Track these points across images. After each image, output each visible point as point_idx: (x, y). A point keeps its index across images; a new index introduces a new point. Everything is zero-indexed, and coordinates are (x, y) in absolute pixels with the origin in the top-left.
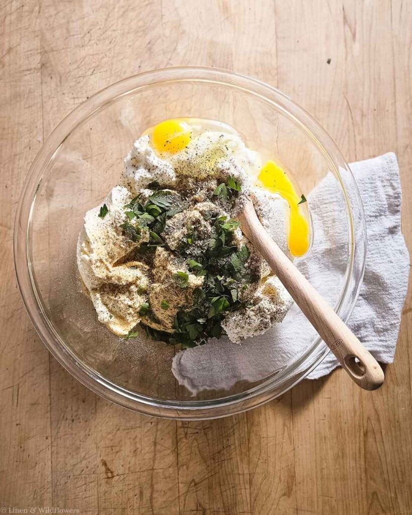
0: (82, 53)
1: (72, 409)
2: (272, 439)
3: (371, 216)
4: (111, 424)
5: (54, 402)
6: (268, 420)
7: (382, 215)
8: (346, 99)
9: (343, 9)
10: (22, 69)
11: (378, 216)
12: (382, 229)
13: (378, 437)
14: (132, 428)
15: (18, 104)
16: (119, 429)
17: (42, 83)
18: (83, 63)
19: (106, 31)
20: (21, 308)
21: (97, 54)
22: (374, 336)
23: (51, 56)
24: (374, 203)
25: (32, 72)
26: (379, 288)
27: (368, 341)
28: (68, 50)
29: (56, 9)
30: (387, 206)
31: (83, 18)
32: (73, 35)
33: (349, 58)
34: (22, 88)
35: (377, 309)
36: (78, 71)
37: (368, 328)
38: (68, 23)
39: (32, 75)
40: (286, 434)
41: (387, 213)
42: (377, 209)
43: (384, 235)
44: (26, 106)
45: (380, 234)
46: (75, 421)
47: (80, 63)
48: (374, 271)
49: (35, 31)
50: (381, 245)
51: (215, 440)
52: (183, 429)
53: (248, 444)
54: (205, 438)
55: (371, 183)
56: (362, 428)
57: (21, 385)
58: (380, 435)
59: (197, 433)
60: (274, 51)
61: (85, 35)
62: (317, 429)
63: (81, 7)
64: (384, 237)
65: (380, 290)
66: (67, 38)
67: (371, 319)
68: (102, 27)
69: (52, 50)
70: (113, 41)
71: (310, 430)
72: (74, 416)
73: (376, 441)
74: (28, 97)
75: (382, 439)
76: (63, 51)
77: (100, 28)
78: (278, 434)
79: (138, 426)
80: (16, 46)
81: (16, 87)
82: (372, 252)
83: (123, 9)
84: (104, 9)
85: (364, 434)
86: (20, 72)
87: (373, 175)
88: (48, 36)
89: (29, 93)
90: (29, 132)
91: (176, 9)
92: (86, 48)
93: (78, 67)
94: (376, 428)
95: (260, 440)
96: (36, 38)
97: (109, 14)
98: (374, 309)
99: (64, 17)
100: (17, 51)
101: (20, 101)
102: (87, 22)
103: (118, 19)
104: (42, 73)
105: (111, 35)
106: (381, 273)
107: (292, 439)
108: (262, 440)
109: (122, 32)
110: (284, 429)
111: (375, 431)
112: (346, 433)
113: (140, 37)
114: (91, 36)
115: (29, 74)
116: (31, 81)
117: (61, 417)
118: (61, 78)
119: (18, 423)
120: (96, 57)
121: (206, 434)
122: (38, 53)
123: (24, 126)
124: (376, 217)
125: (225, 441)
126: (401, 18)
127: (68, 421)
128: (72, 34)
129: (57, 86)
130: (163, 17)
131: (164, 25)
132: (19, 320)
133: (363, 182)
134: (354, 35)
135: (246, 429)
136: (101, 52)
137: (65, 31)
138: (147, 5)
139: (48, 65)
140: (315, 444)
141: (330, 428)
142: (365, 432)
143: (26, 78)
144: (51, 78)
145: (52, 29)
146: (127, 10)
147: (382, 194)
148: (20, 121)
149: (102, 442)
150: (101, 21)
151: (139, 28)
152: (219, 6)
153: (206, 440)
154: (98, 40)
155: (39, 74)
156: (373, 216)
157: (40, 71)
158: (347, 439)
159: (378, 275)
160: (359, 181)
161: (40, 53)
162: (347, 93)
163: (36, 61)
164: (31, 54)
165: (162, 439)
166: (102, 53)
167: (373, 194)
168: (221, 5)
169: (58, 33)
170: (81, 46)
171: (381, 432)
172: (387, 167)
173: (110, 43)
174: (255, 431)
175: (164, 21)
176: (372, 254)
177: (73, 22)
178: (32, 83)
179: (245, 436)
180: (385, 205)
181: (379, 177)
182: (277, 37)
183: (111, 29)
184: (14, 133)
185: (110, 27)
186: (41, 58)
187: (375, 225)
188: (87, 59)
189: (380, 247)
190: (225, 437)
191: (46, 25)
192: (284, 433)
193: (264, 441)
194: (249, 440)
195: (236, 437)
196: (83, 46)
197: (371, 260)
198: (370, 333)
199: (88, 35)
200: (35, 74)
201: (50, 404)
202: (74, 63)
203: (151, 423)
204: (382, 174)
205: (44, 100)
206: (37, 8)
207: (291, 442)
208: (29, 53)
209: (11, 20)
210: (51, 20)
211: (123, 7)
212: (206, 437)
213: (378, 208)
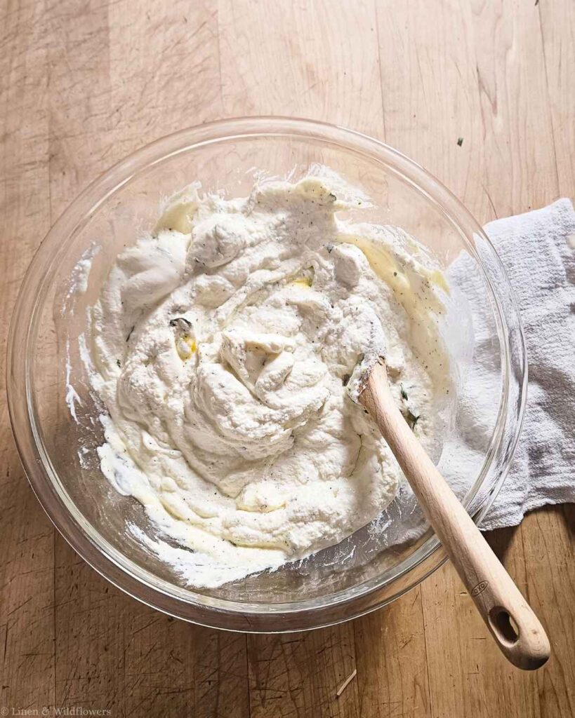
0: (108, 138)
1: (87, 662)
2: (396, 705)
3: (542, 288)
4: (147, 684)
5: (62, 651)
6: (389, 674)
7: (559, 286)
8: (487, 193)
9: (478, 70)
10: (22, 162)
11: (552, 288)
12: (561, 305)
13: (562, 698)
14: (179, 692)
15: (16, 211)
16: (159, 693)
17: (50, 181)
18: (109, 153)
19: (142, 109)
20: (14, 506)
21: (128, 140)
22: (563, 466)
23: (63, 143)
24: (546, 269)
25: (37, 165)
26: (565, 392)
27: (554, 473)
28: (89, 135)
29: (71, 80)
30: (564, 273)
31: (111, 91)
32: (96, 115)
33: (489, 137)
34: (22, 189)
35: (565, 425)
36: (102, 164)
37: (552, 453)
38: (88, 98)
39: (36, 170)
40: (419, 697)
41: (566, 283)
42: (551, 278)
43: (564, 315)
44: (27, 214)
45: (559, 314)
46: (92, 681)
47: (104, 152)
48: (554, 367)
49: (42, 111)
50: (562, 330)
51: (308, 708)
52: (258, 692)
53: (360, 713)
54: (293, 705)
55: (539, 241)
56: (535, 686)
57: (11, 624)
58: (565, 697)
59: (281, 697)
60: (380, 130)
61: (113, 113)
62: (467, 688)
63: (108, 77)
64: (564, 317)
65: (566, 395)
66: (87, 119)
67: (557, 439)
68: (136, 103)
69: (66, 136)
70: (152, 122)
71: (455, 690)
72: (90, 673)
73: (558, 706)
74: (30, 200)
75: (569, 703)
76: (80, 137)
77: (133, 104)
78: (406, 697)
79: (189, 687)
80: (15, 132)
81: (13, 188)
82: (550, 340)
83: (166, 78)
84: (140, 79)
85: (540, 696)
86: (19, 167)
87: (540, 229)
88: (60, 116)
89: (32, 195)
90: (30, 250)
91: (241, 76)
92: (114, 131)
93: (103, 158)
94: (558, 685)
95: (378, 708)
96: (43, 120)
97: (146, 85)
98: (560, 425)
99: (83, 90)
100: (15, 138)
101: (19, 206)
102: (114, 97)
103: (159, 91)
104: (50, 168)
105: (150, 113)
106: (566, 370)
107: (429, 706)
108: (382, 707)
109: (165, 108)
110: (415, 689)
111: (557, 690)
112: (512, 693)
113: (191, 115)
114: (121, 116)
115: (32, 169)
116: (34, 178)
117: (72, 676)
118: (77, 172)
119: (5, 685)
120: (127, 143)
121: (293, 699)
122: (45, 140)
123: (24, 242)
124: (550, 289)
125: (324, 710)
126: (559, 80)
127: (81, 681)
128: (94, 113)
129: (71, 184)
130: (224, 87)
131: (224, 100)
132: (10, 525)
133: (527, 240)
134: (495, 106)
135: (356, 690)
136: (135, 136)
137: (83, 109)
138: (200, 72)
139: (60, 156)
140: (465, 713)
141: (486, 686)
142: (541, 693)
143: (28, 174)
144: (64, 173)
145: (66, 107)
146: (171, 79)
147: (555, 255)
148: (19, 234)
149: (134, 714)
150: (135, 96)
151: (189, 102)
152: (302, 72)
153: (295, 709)
154: (132, 121)
155: (46, 169)
156: (546, 288)
157: (48, 164)
158: (514, 702)
159: (561, 373)
160: (521, 239)
161: (49, 139)
162: (488, 185)
163: (42, 151)
164: (35, 142)
165: (226, 708)
166: (136, 138)
167: (543, 257)
168: (304, 69)
169: (73, 112)
170: (106, 129)
171: (567, 693)
172: (560, 217)
173: (148, 124)
174: (370, 693)
175: (223, 93)
176: (550, 342)
177: (95, 96)
178: (37, 181)
179: (355, 702)
180: (562, 271)
181: (550, 232)
182: (384, 111)
183: (150, 105)
184: (8, 251)
185: (147, 104)
186: (50, 147)
187: (549, 301)
188: (114, 147)
189: (560, 332)
190: (325, 702)
191: (57, 101)
192: (415, 696)
193: (384, 709)
194: (361, 707)
195: (341, 704)
196: (109, 130)
197: (549, 351)
198: (556, 462)
199: (117, 114)
200: (41, 169)
201: (55, 654)
202: (96, 153)
203: (210, 682)
204: (553, 228)
205: (53, 204)
206: (45, 80)
207: (426, 710)
208: (33, 140)
209: (8, 96)
210: (65, 95)
211: (166, 75)
212: (295, 704)
213: (551, 275)
